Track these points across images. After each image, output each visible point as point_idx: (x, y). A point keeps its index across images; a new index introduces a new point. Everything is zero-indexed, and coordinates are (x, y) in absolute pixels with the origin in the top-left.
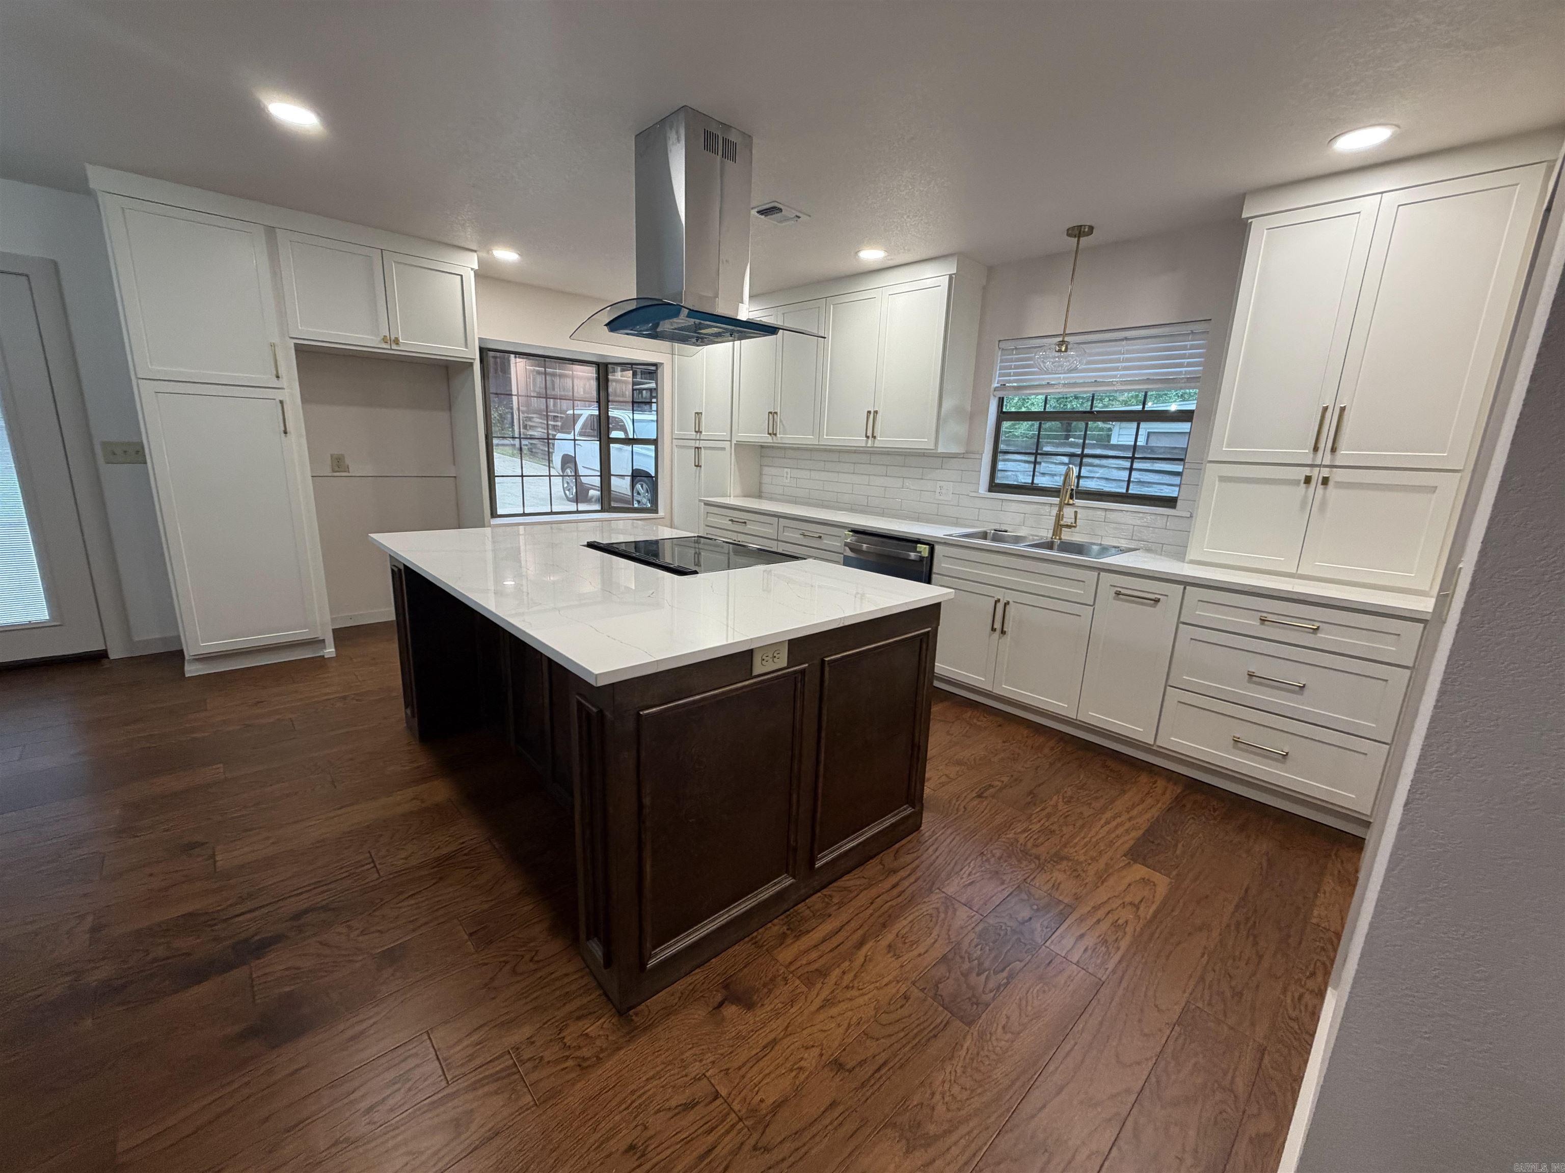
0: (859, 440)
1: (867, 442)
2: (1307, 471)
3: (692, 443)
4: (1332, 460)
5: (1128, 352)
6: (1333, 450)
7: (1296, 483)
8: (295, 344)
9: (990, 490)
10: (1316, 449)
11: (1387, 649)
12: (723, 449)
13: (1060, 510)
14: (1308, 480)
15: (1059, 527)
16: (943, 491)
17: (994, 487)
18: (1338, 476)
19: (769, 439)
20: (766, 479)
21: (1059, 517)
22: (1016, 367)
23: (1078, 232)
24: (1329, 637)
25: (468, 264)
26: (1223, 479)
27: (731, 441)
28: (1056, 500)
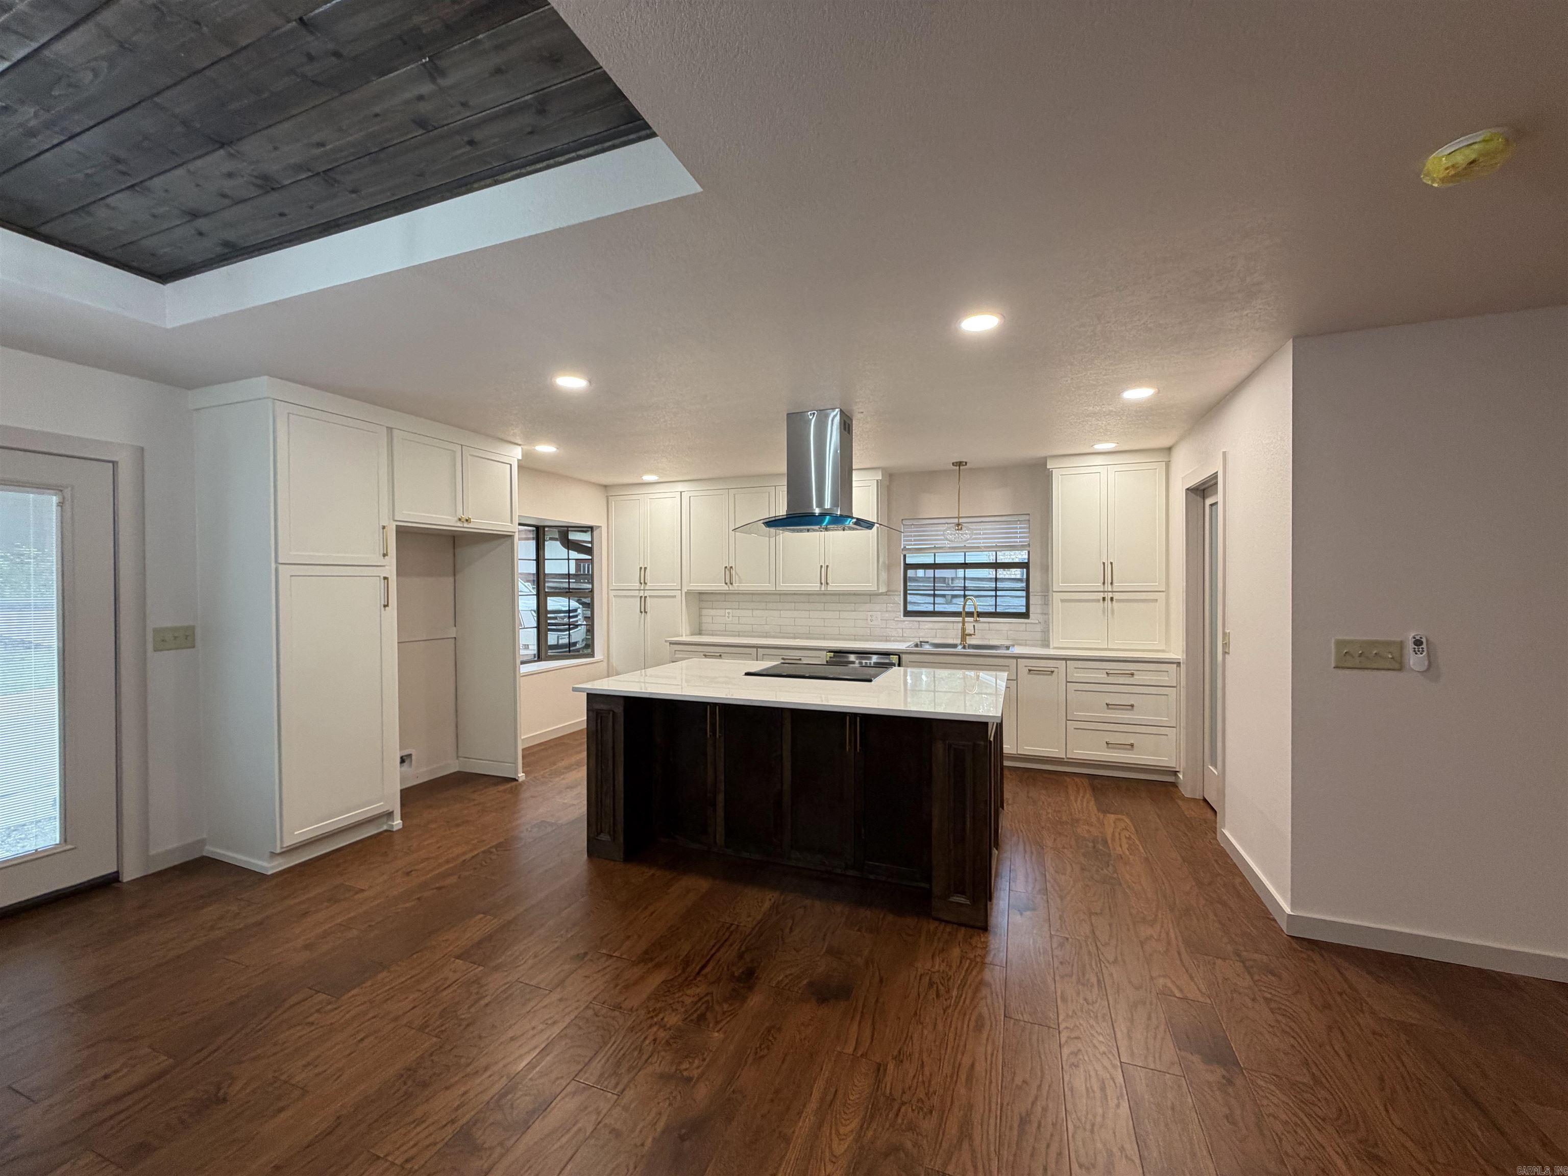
0: (815, 586)
1: (821, 587)
2: (1102, 595)
3: (636, 593)
4: (1112, 588)
5: (986, 529)
6: (1112, 583)
7: (1098, 601)
8: (397, 526)
9: (905, 616)
10: (1104, 583)
11: (1164, 679)
12: (675, 596)
13: (964, 625)
14: (1104, 599)
15: (964, 636)
16: (873, 618)
17: (907, 613)
18: (1116, 596)
19: (726, 588)
20: (704, 619)
21: (963, 630)
22: (915, 536)
23: (960, 464)
24: (1139, 678)
25: (516, 454)
26: (1062, 601)
27: (681, 590)
28: (960, 619)
